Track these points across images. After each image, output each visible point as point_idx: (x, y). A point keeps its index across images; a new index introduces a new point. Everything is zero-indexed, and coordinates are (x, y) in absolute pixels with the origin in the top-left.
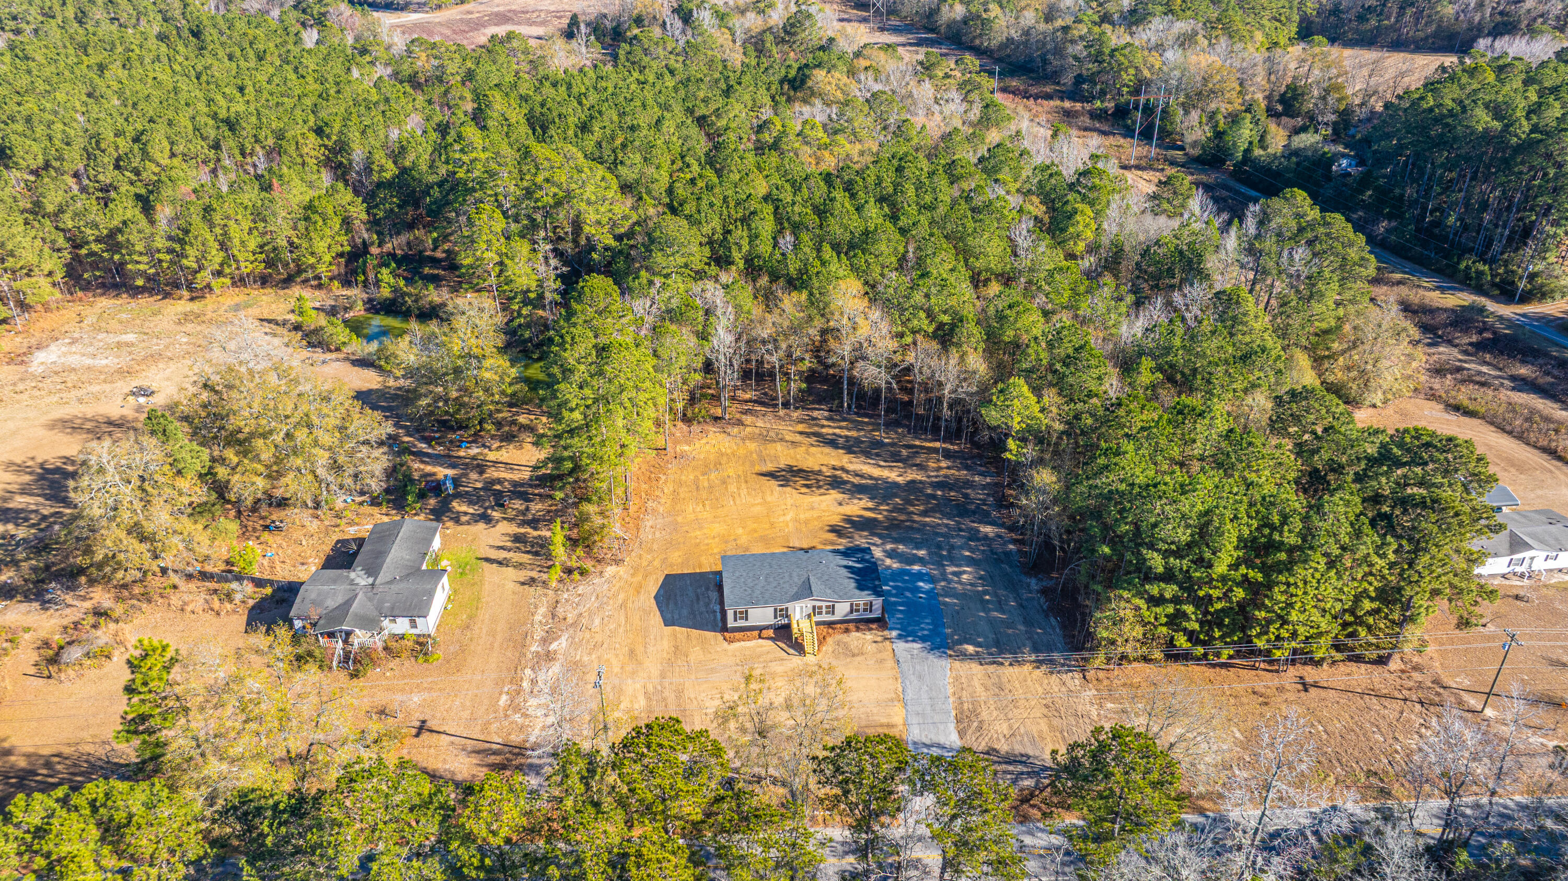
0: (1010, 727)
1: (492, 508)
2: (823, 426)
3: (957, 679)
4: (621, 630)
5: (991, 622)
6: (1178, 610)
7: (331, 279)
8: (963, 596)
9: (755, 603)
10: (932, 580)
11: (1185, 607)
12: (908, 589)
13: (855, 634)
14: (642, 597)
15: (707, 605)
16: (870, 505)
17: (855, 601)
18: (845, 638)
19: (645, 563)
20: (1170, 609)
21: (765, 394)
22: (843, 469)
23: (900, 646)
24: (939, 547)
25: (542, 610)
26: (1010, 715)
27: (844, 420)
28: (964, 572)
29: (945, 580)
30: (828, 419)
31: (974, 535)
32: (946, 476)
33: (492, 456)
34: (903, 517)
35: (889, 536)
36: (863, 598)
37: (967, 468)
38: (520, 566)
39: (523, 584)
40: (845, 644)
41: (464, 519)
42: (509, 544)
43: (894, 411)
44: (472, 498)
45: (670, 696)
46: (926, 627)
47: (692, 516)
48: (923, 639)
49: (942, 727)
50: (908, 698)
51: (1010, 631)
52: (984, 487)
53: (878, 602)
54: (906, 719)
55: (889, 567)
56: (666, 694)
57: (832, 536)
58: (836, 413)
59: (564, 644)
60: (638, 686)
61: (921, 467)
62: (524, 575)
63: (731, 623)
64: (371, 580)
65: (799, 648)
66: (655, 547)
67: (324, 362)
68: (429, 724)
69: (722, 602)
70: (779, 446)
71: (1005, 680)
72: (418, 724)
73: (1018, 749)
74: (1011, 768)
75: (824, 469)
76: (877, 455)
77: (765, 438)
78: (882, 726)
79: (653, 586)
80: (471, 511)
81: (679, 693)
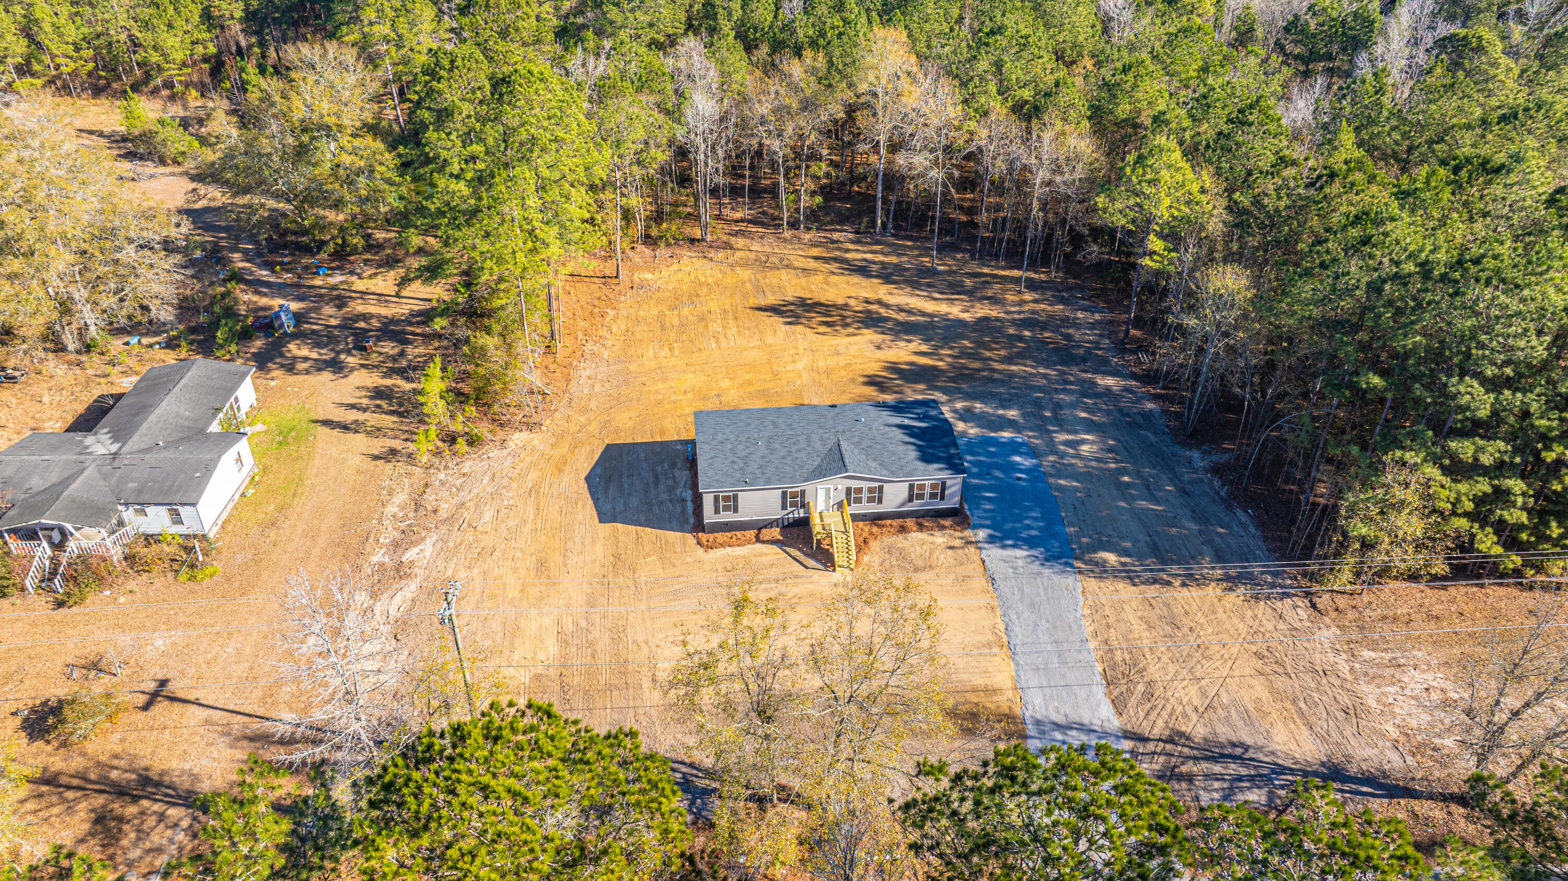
0: (1203, 693)
1: (349, 352)
2: (848, 251)
3: (1096, 608)
4: (527, 529)
5: (1139, 516)
6: (1496, 489)
7: (187, 85)
8: (1085, 476)
9: (750, 483)
10: (1033, 452)
11: (1510, 483)
12: (997, 466)
13: (916, 536)
14: (566, 478)
15: (670, 490)
16: (924, 348)
17: (917, 479)
18: (900, 541)
19: (573, 428)
20: (1484, 486)
21: (764, 213)
22: (880, 302)
23: (994, 553)
24: (1038, 404)
25: (400, 498)
26: (1199, 672)
27: (877, 243)
28: (1083, 442)
29: (1054, 452)
30: (853, 242)
31: (1088, 390)
32: (1033, 312)
33: (360, 285)
34: (977, 365)
35: (959, 390)
36: (932, 474)
37: (1062, 301)
38: (378, 431)
39: (376, 458)
40: (901, 551)
41: (301, 366)
42: (365, 401)
43: (949, 232)
44: (317, 339)
45: (602, 638)
46: (1033, 523)
47: (653, 364)
48: (1031, 543)
49: (1082, 693)
50: (1017, 641)
51: (1174, 531)
52: (1093, 326)
53: (955, 484)
54: (1017, 679)
55: (963, 434)
56: (595, 634)
57: (871, 391)
58: (864, 234)
59: (428, 553)
60: (547, 621)
61: (994, 300)
62: (379, 445)
63: (709, 516)
64: (114, 448)
65: (826, 559)
66: (593, 405)
67: (151, 176)
68: (171, 686)
69: (694, 485)
70: (784, 274)
71: (1178, 611)
72: (151, 686)
73: (1225, 733)
74: (1217, 768)
75: (852, 302)
76: (929, 285)
77: (763, 264)
78: (975, 690)
79: (585, 461)
80: (314, 355)
81: (618, 633)
